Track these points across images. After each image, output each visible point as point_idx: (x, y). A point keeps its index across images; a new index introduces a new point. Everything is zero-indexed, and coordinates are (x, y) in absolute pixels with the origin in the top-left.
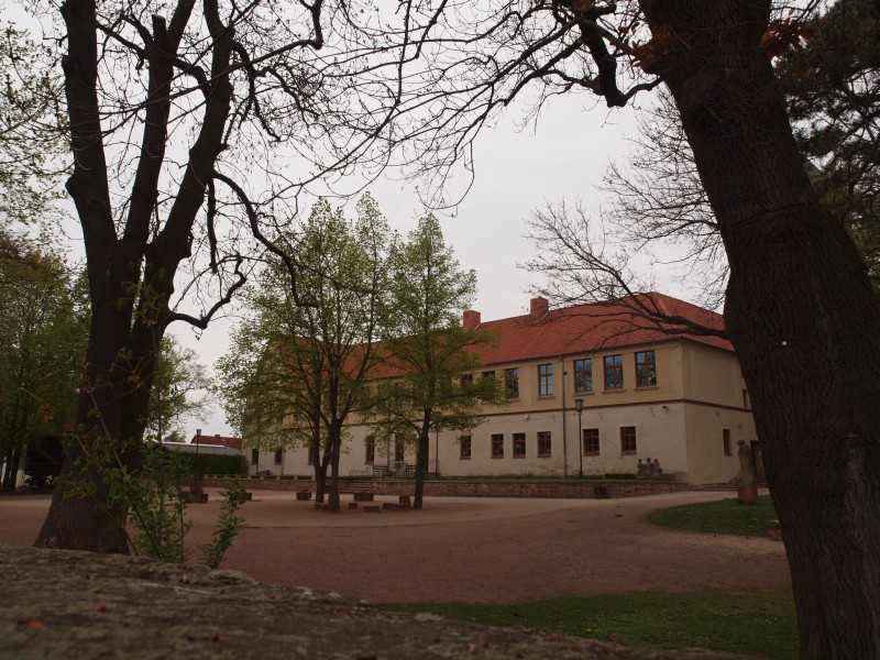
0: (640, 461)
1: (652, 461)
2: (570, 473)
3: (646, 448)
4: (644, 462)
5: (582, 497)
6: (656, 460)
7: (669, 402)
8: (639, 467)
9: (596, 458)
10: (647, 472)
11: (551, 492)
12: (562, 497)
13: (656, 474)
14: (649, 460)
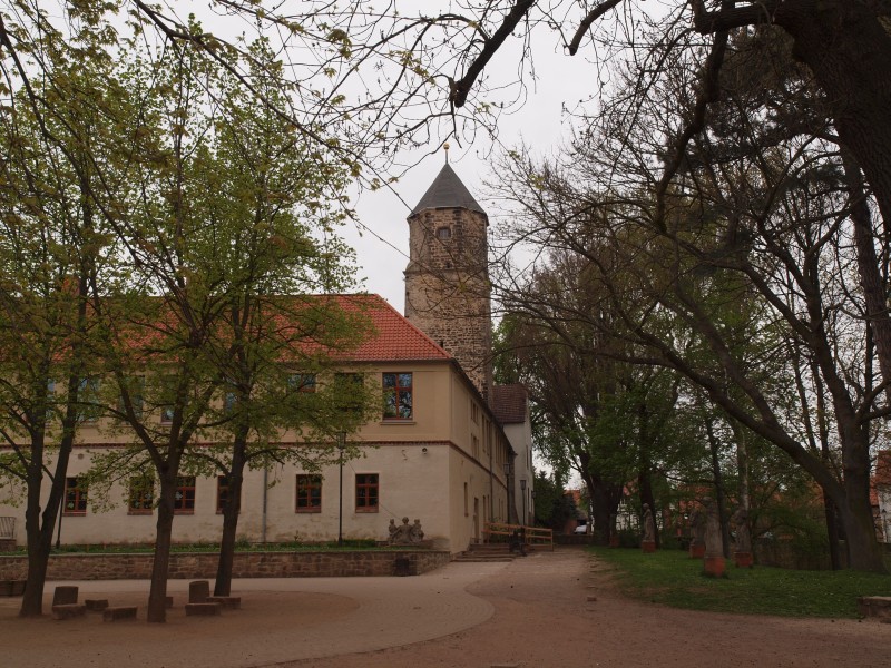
0: (392, 522)
1: (411, 523)
2: (271, 538)
3: (396, 503)
4: (399, 523)
5: (369, 574)
6: (417, 521)
7: (429, 443)
8: (391, 530)
9: (315, 516)
10: (404, 537)
11: (318, 567)
12: (336, 575)
13: (416, 540)
14: (406, 521)
